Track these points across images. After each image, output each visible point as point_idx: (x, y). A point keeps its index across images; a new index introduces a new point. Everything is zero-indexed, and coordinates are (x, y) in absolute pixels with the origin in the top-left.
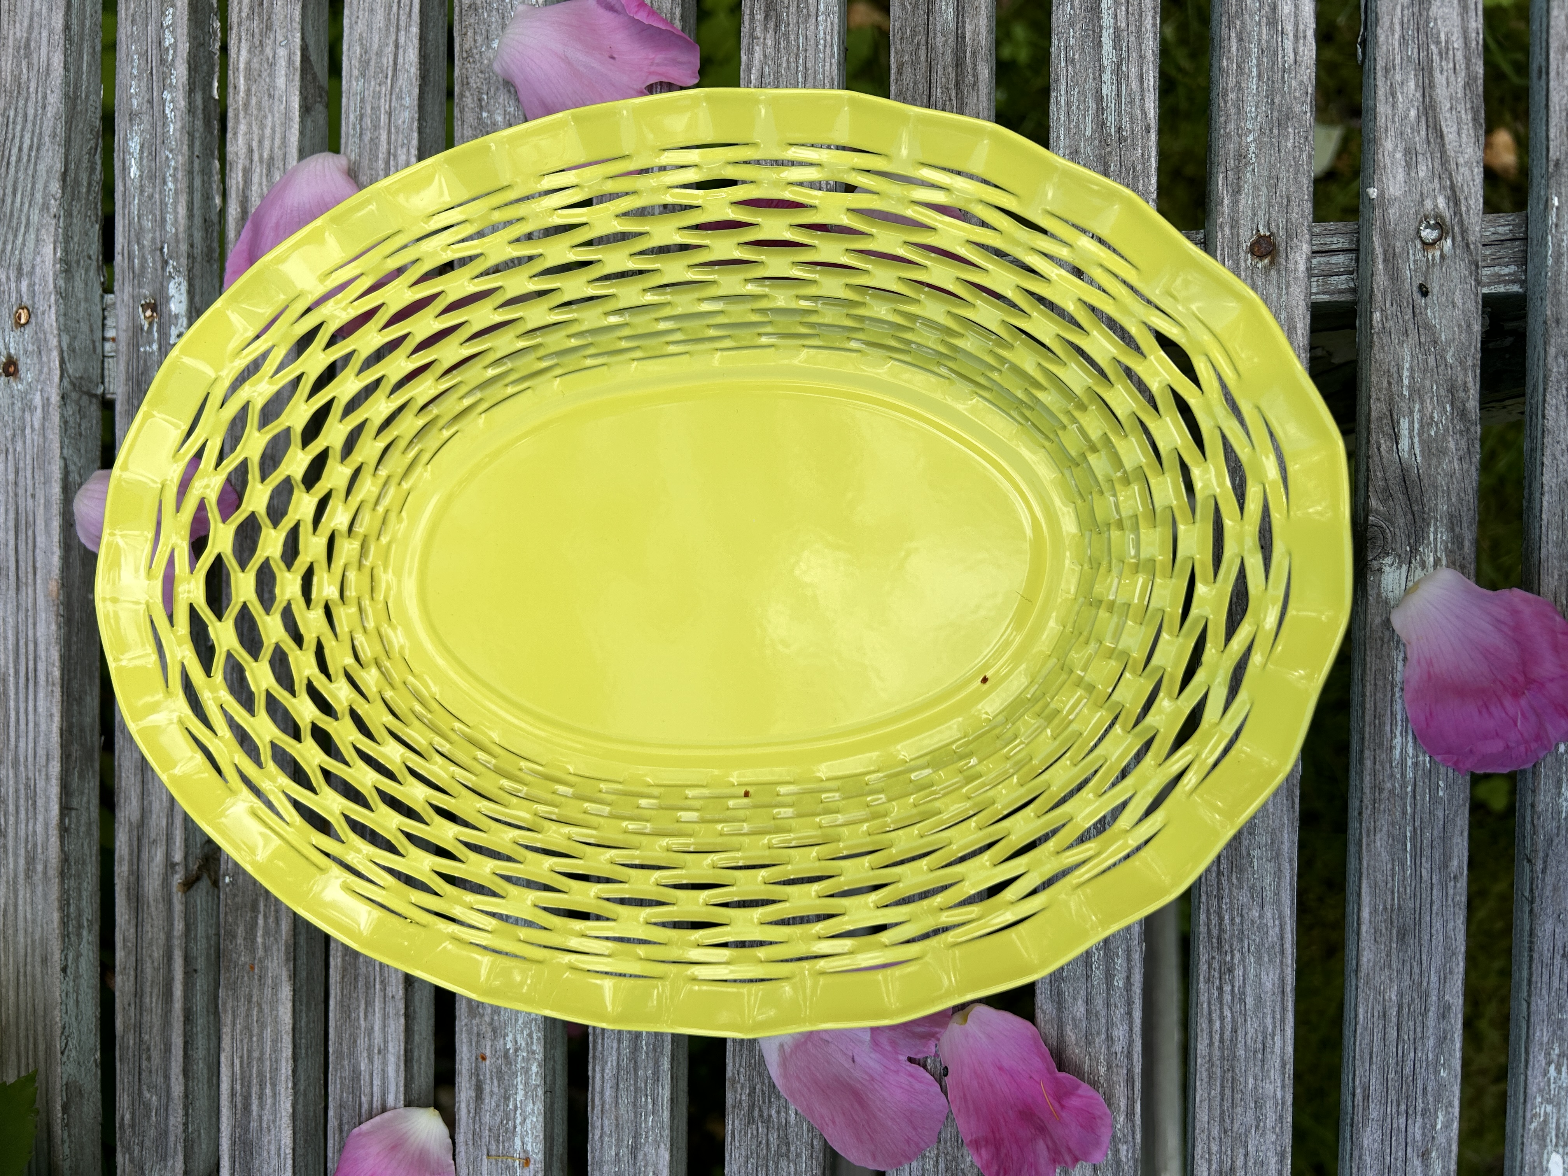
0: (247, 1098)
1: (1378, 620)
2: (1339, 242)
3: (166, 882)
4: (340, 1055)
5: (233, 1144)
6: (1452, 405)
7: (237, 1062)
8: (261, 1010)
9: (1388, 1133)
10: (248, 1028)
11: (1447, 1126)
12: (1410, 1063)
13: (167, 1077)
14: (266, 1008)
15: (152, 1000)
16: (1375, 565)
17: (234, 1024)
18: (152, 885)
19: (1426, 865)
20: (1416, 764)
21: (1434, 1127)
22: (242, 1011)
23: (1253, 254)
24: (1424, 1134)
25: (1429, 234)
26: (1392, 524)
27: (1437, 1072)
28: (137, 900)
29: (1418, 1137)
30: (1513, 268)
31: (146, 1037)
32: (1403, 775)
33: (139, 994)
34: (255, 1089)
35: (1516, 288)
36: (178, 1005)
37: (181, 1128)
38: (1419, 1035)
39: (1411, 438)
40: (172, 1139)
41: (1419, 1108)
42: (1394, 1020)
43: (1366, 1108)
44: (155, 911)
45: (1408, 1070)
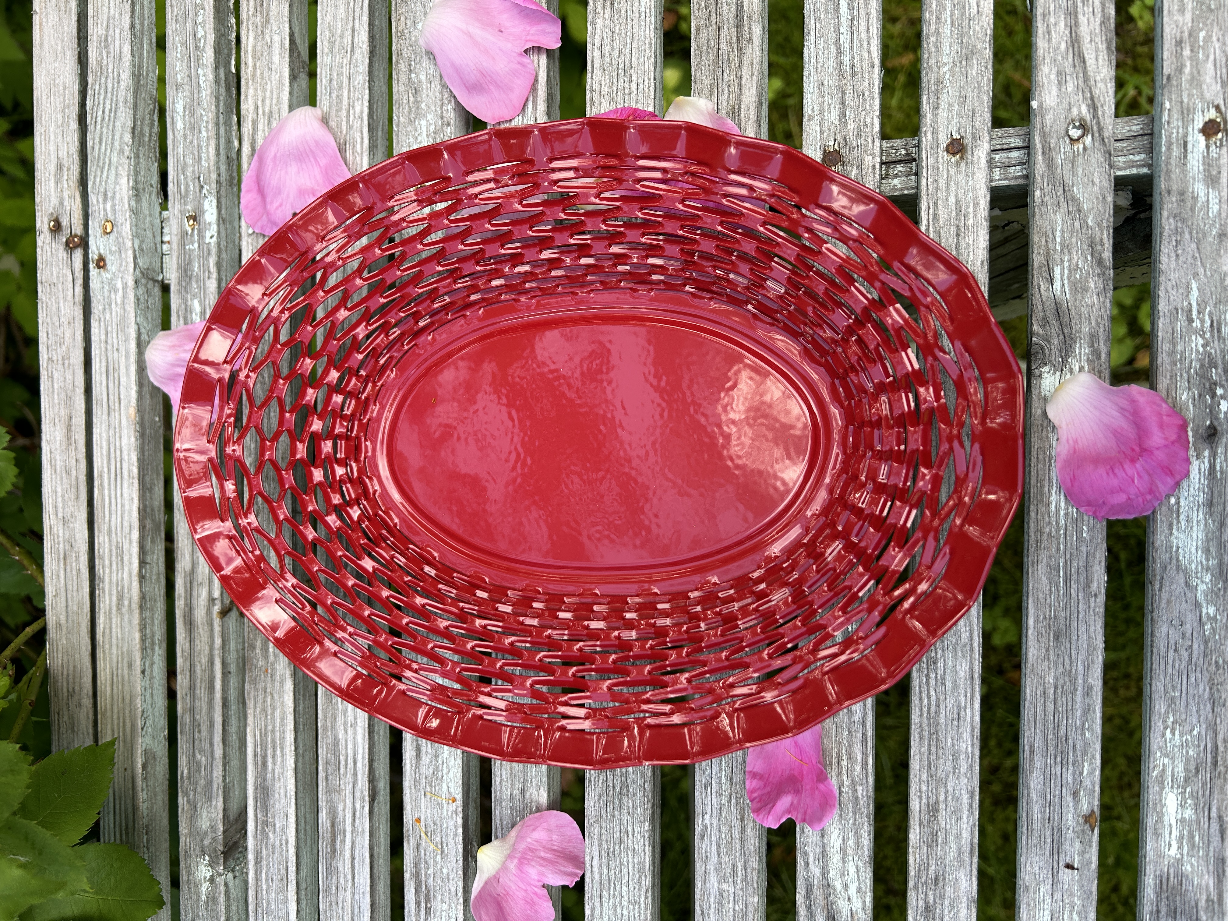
0: (265, 757)
1: (1039, 412)
2: (1015, 142)
3: (209, 611)
4: (325, 728)
5: (256, 789)
6: (1092, 256)
7: (258, 733)
8: (273, 698)
9: (1048, 778)
10: (264, 710)
11: (1091, 773)
12: (1063, 728)
13: (211, 744)
14: (276, 697)
15: (201, 692)
16: (1037, 372)
17: (255, 708)
18: (200, 614)
19: (1074, 586)
20: (1067, 514)
21: (1081, 774)
22: (260, 698)
23: (948, 152)
24: (1074, 779)
25: (1075, 133)
26: (1049, 342)
27: (1083, 734)
28: (190, 624)
29: (1070, 780)
30: (1143, 156)
31: (198, 717)
32: (1057, 522)
33: (192, 688)
34: (270, 752)
35: (1145, 170)
36: (218, 695)
37: (221, 779)
38: (1070, 707)
39: (1062, 280)
40: (215, 786)
41: (1071, 759)
42: (1052, 697)
43: (1032, 760)
44: (202, 632)
45: (1062, 732)
